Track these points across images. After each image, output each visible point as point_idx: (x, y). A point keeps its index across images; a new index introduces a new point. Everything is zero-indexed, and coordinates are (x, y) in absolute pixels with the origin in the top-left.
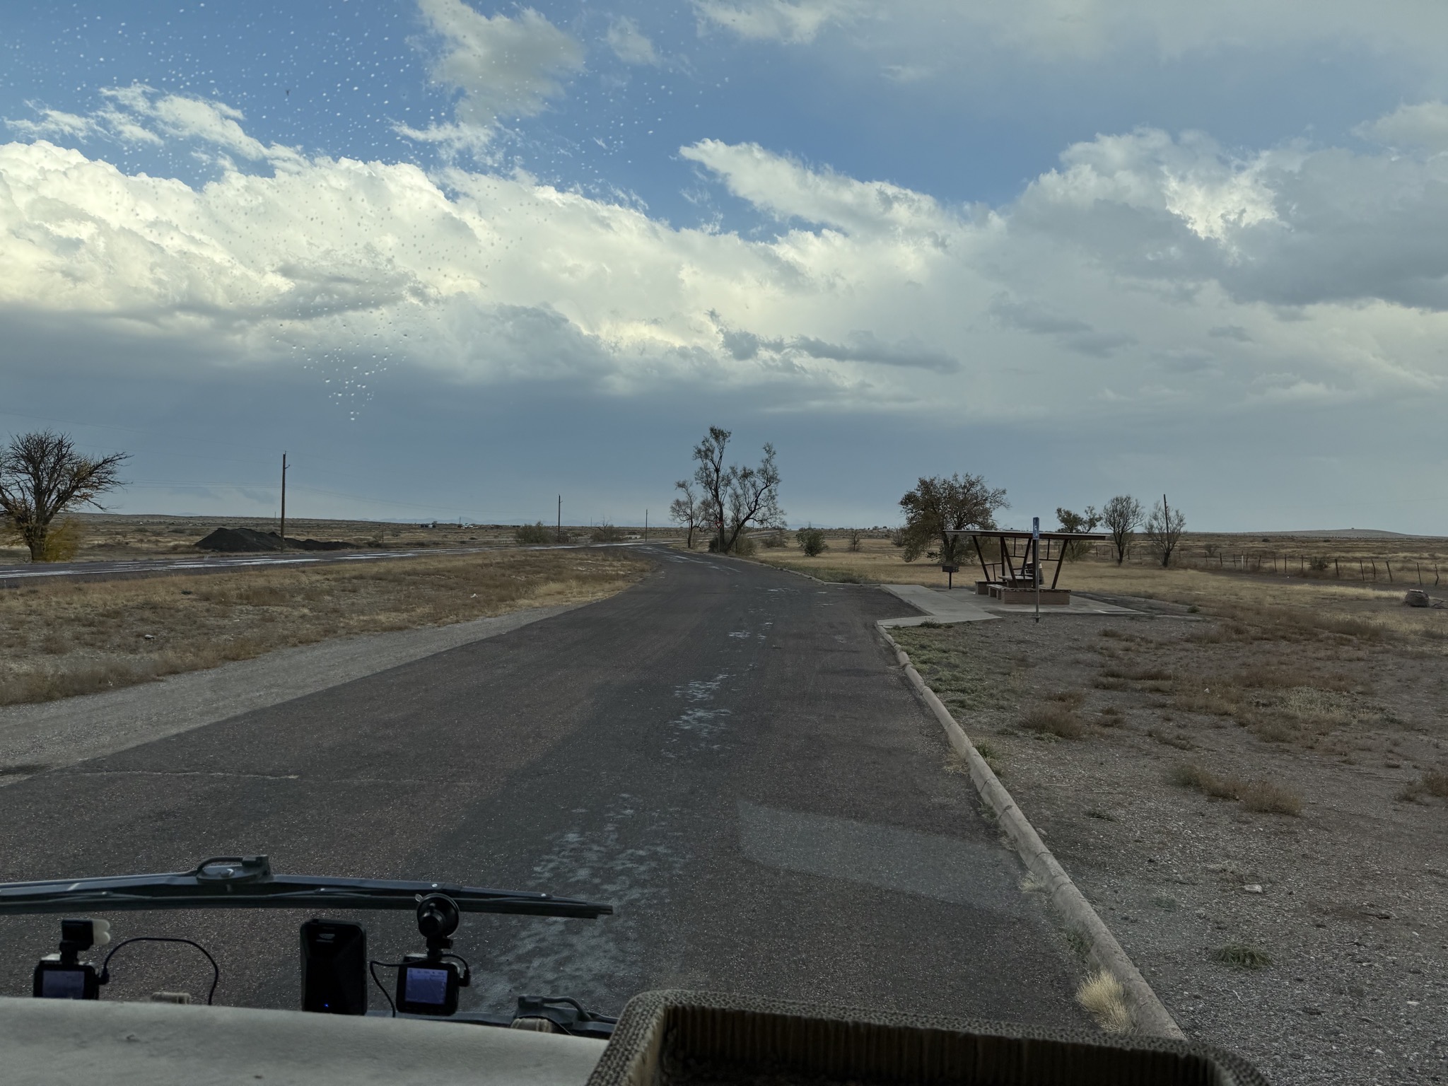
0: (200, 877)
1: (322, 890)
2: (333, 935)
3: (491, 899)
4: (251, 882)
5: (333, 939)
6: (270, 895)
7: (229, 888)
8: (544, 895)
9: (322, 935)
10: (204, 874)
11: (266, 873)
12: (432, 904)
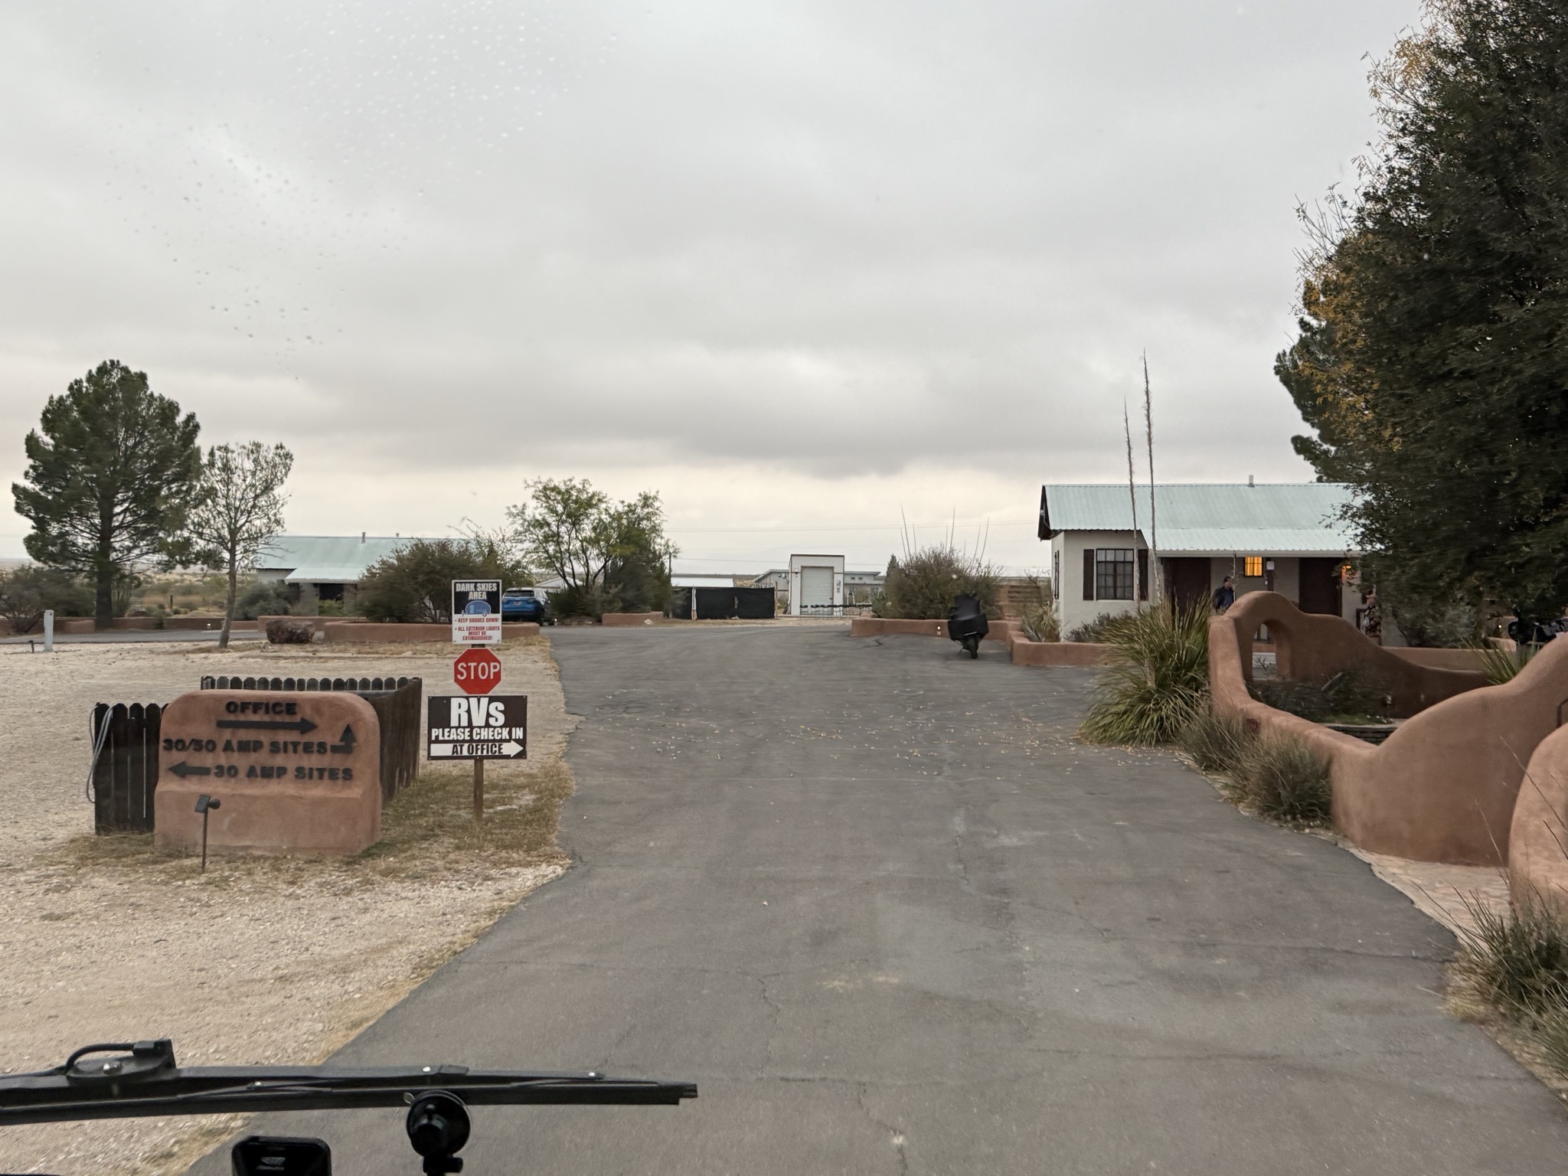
0: (72, 1075)
1: (258, 1084)
2: (282, 1159)
3: (515, 1084)
4: (151, 1079)
5: (284, 1164)
6: (180, 1096)
7: (115, 1089)
8: (592, 1074)
9: (266, 1160)
10: (77, 1071)
11: (170, 1064)
12: (431, 1106)
